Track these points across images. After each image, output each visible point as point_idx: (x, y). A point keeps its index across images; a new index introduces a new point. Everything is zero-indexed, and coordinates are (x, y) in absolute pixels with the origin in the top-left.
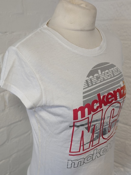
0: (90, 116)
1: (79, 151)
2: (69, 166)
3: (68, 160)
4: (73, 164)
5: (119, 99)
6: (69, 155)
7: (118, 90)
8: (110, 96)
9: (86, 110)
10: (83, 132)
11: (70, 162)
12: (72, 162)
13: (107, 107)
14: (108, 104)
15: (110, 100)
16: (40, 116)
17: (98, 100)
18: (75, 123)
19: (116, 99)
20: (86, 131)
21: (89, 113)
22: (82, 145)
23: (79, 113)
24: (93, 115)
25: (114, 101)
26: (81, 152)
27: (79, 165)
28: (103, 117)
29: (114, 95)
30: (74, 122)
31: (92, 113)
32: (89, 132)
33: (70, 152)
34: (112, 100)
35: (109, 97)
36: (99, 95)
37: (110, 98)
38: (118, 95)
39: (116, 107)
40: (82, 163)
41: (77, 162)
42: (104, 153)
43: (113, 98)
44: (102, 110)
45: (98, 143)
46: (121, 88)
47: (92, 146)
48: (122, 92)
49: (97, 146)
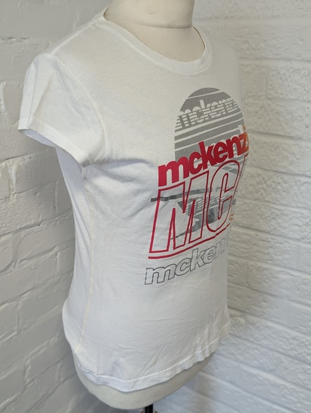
0: (187, 180)
1: (167, 250)
2: (149, 281)
3: (147, 269)
4: (156, 275)
6: (150, 258)
7: (235, 140)
8: (220, 149)
9: (181, 168)
10: (174, 210)
11: (150, 272)
12: (155, 271)
13: (215, 168)
14: (218, 164)
15: (221, 156)
16: (96, 187)
17: (200, 153)
18: (162, 192)
19: (231, 155)
20: (179, 210)
22: (172, 237)
23: (169, 173)
24: (192, 179)
25: (227, 159)
26: (171, 251)
27: (166, 278)
28: (209, 187)
29: (228, 147)
30: (160, 191)
31: (191, 176)
32: (184, 212)
33: (151, 252)
34: (225, 157)
36: (202, 145)
37: (221, 152)
38: (234, 149)
39: (231, 171)
40: (171, 275)
41: (162, 272)
42: (211, 260)
43: (227, 153)
44: (208, 172)
45: (201, 237)
46: (241, 137)
47: (190, 242)
48: (242, 143)
49: (198, 242)
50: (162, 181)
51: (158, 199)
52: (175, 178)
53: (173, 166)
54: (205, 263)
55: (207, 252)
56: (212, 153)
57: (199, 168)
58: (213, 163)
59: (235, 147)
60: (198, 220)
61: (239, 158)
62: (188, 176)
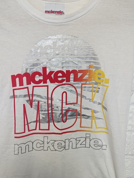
1: (25, 132)
2: (16, 152)
4: (20, 149)
5: (72, 82)
6: (15, 137)
9: (25, 79)
10: (24, 105)
11: (17, 147)
12: (19, 146)
13: (54, 85)
14: (56, 83)
15: (60, 79)
17: (42, 73)
19: (68, 80)
20: (28, 106)
21: (28, 83)
22: (26, 123)
25: (65, 82)
28: (50, 96)
30: (14, 90)
31: (33, 84)
32: (31, 107)
34: (63, 81)
35: (58, 75)
36: (44, 69)
37: (60, 77)
38: (71, 77)
39: (68, 91)
41: (23, 146)
42: (61, 150)
43: (65, 78)
44: (47, 86)
45: (49, 129)
46: (80, 71)
47: (40, 129)
48: (80, 75)
49: (47, 132)
50: (14, 84)
51: (14, 97)
52: (21, 84)
54: (56, 150)
55: (56, 143)
56: (52, 76)
57: (40, 81)
58: (52, 81)
59: (72, 76)
60: (44, 116)
61: (75, 84)
62: (31, 84)
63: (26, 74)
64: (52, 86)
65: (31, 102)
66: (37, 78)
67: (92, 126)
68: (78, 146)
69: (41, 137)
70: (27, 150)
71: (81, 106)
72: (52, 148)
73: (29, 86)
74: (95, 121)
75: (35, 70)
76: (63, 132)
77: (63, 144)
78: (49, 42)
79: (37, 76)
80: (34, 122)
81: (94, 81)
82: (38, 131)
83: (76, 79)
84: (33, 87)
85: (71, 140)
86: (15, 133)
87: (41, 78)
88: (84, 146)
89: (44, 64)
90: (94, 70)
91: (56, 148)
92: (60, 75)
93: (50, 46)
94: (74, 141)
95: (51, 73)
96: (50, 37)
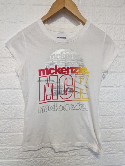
0: (48, 76)
1: (44, 100)
2: (40, 112)
4: (42, 109)
5: (70, 73)
6: (39, 103)
9: (46, 71)
10: (45, 85)
11: (40, 108)
14: (62, 74)
15: (64, 72)
17: (54, 68)
18: (40, 78)
19: (68, 72)
20: (47, 86)
21: (47, 74)
22: (45, 95)
23: (42, 72)
25: (66, 74)
26: (46, 101)
28: (58, 81)
29: (67, 70)
30: (40, 77)
31: (49, 75)
32: (49, 87)
34: (65, 73)
36: (56, 66)
37: (64, 71)
39: (68, 78)
41: (44, 108)
42: (63, 110)
43: (66, 71)
44: (57, 76)
45: (57, 99)
46: (74, 68)
47: (53, 99)
48: (74, 70)
49: (57, 101)
50: (40, 74)
51: (40, 81)
52: (44, 74)
53: (43, 70)
54: (61, 111)
55: (61, 106)
56: (60, 70)
57: (53, 73)
58: (60, 73)
59: (70, 70)
60: (55, 92)
61: (71, 74)
62: (48, 74)
63: (46, 69)
64: (59, 75)
65: (48, 84)
66: (52, 71)
67: (80, 97)
68: (73, 108)
69: (53, 103)
70: (45, 111)
71: (75, 86)
72: (59, 109)
73: (47, 75)
74: (82, 95)
75: (51, 67)
76: (65, 100)
77: (65, 107)
78: (59, 53)
79: (52, 70)
80: (50, 95)
81: (81, 73)
82: (51, 100)
83: (72, 72)
84: (50, 76)
85: (69, 105)
86: (39, 101)
87: (54, 71)
88: (76, 109)
89: (56, 64)
90: (82, 67)
91: (61, 110)
92: (64, 69)
93: (59, 55)
94: (71, 106)
95: (59, 68)
96: (59, 50)
